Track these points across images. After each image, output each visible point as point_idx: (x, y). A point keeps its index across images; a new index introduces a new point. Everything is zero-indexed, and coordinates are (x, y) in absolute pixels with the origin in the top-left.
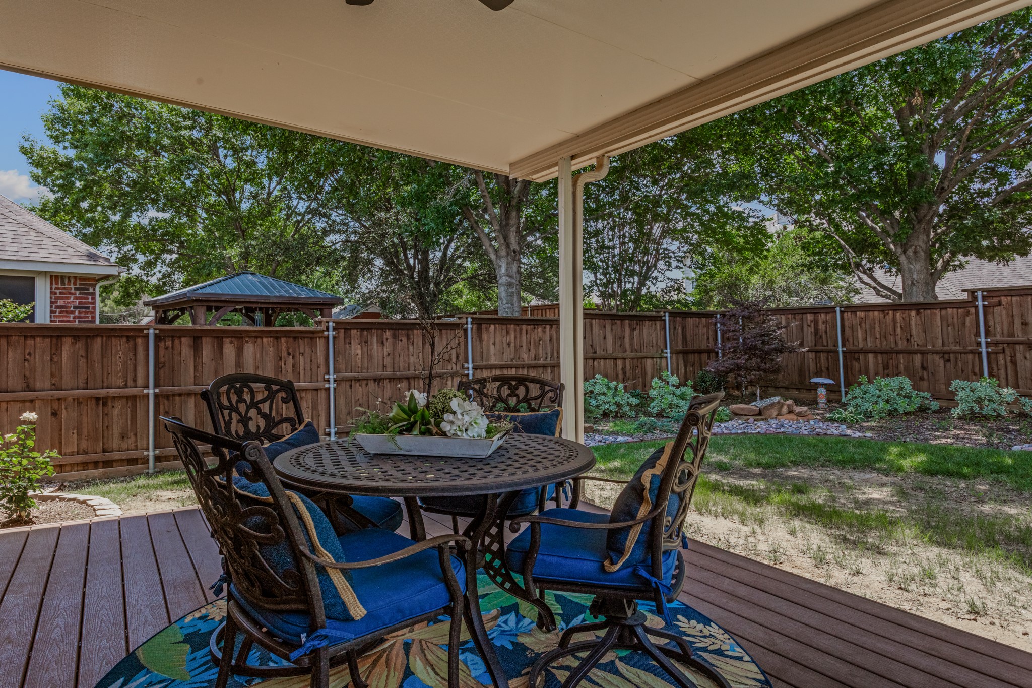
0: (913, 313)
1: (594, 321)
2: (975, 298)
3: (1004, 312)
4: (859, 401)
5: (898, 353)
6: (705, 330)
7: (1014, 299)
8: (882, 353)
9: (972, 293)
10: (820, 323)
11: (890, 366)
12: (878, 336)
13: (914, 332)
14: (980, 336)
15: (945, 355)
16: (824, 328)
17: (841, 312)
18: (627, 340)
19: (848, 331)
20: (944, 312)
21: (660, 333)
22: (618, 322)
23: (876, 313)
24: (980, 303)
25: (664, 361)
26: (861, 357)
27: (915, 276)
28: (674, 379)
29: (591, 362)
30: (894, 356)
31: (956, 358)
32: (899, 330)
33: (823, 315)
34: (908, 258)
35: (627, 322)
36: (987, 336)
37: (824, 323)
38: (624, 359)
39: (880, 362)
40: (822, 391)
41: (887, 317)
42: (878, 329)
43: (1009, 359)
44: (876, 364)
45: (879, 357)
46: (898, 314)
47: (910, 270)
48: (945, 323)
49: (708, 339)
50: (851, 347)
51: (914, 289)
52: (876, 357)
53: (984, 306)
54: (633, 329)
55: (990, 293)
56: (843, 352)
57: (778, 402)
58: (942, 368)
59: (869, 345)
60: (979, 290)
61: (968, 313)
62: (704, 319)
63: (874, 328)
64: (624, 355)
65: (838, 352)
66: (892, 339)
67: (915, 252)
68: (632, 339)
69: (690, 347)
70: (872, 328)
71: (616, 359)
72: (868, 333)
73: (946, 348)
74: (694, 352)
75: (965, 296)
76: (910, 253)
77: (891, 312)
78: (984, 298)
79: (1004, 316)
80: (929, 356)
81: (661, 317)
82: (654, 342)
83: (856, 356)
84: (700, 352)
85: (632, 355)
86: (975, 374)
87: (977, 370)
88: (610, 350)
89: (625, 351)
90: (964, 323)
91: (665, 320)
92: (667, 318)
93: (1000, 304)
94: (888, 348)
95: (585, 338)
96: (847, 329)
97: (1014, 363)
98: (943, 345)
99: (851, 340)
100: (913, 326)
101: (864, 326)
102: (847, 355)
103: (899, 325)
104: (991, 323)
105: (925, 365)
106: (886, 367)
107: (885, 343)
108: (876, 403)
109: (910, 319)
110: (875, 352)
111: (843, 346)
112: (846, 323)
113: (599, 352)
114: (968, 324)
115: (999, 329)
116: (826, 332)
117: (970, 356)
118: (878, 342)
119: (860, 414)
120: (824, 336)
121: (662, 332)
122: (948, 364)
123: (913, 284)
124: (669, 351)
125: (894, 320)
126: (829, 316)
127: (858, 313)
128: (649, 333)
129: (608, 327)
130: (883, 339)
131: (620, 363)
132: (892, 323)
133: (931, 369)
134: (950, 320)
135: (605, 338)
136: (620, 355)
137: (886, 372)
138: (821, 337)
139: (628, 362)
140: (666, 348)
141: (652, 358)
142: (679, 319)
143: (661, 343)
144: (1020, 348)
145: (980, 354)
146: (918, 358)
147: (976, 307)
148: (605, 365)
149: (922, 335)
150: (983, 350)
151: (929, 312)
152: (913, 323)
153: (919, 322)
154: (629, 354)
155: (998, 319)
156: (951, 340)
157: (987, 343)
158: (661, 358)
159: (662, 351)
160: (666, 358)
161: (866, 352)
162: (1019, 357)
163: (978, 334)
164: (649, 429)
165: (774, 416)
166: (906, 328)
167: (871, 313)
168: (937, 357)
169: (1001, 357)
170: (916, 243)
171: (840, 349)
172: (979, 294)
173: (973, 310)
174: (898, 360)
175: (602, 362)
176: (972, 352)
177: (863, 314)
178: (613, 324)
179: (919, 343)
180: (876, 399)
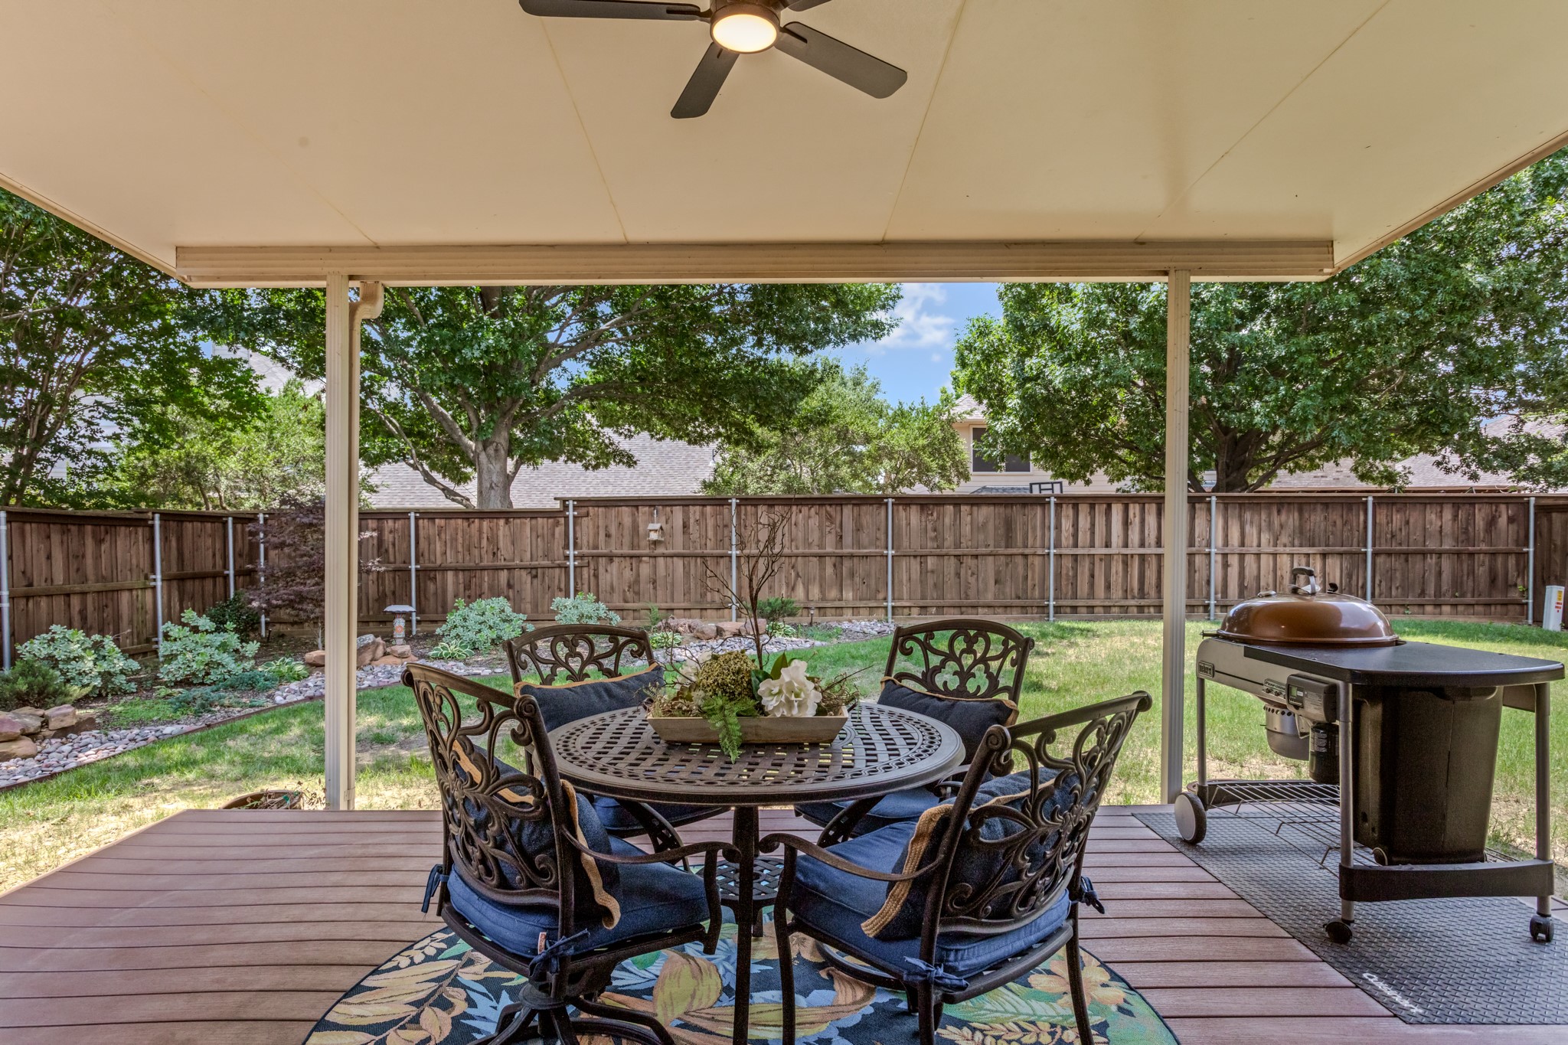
0: (502, 522)
1: (28, 527)
2: (566, 507)
3: (591, 523)
4: (460, 630)
5: (483, 569)
6: (209, 541)
7: (601, 509)
8: (463, 570)
9: (564, 501)
10: (386, 532)
11: (473, 587)
12: (460, 549)
13: (501, 545)
14: (568, 549)
15: (533, 571)
16: (391, 539)
17: (417, 519)
18: (89, 561)
19: (423, 544)
20: (534, 522)
21: (143, 548)
22: (74, 529)
23: (460, 521)
24: (571, 513)
25: (149, 594)
26: (439, 576)
27: (494, 479)
28: (205, 623)
29: (23, 602)
30: (478, 573)
31: (544, 574)
32: (484, 542)
33: (390, 522)
34: (488, 456)
35: (89, 528)
36: (575, 548)
37: (391, 532)
38: (84, 594)
39: (461, 581)
40: (400, 623)
41: (472, 526)
42: (460, 540)
43: (592, 572)
44: (456, 584)
45: (461, 574)
46: (485, 523)
47: (489, 471)
48: (534, 534)
49: (214, 555)
50: (428, 565)
51: (493, 492)
52: (457, 576)
53: (574, 517)
54: (99, 542)
55: (582, 503)
56: (417, 570)
57: (373, 643)
58: (529, 585)
59: (449, 560)
60: (570, 499)
61: (557, 524)
62: (209, 525)
63: (456, 540)
64: (85, 588)
65: (410, 570)
66: (476, 552)
67: (496, 450)
68: (97, 557)
69: (188, 570)
70: (454, 539)
71: (68, 595)
72: (448, 545)
73: (534, 563)
74: (194, 577)
75: (557, 505)
76: (491, 450)
77: (477, 521)
78: (575, 507)
79: (591, 527)
80: (517, 572)
81: (146, 520)
82: (134, 561)
83: (432, 575)
84: (202, 577)
85: (99, 586)
86: (561, 590)
87: (563, 586)
88: (59, 578)
89: (85, 580)
90: (553, 535)
91: (152, 527)
92: (157, 523)
93: (587, 515)
94: (472, 564)
95: (10, 558)
96: (422, 540)
97: (596, 576)
98: (531, 560)
99: (426, 555)
100: (501, 538)
101: (443, 536)
102: (421, 574)
103: (485, 536)
104: (579, 535)
105: (511, 582)
106: (467, 587)
107: (468, 558)
108: (480, 631)
109: (498, 529)
110: (456, 570)
111: (417, 562)
112: (422, 533)
113: (39, 584)
114: (557, 535)
115: (585, 542)
116: (394, 545)
117: (557, 571)
118: (460, 557)
119: (466, 647)
120: (391, 550)
121: (147, 546)
122: (535, 581)
123: (491, 487)
124: (159, 576)
125: (480, 531)
126: (399, 524)
127: (437, 521)
128: (126, 547)
129: (56, 538)
130: (467, 553)
131: (75, 601)
132: (477, 534)
133: (517, 587)
134: (540, 531)
135: (49, 557)
136: (78, 588)
137: (467, 593)
138: (387, 551)
139: (90, 598)
140: (153, 572)
141: (131, 590)
142: (173, 524)
143: (145, 564)
144: (602, 561)
145: (567, 568)
146: (504, 575)
147: (567, 518)
148: (51, 607)
149: (510, 548)
150: (571, 563)
151: (518, 521)
152: (501, 533)
153: (508, 533)
154: (93, 585)
155: (585, 528)
156: (540, 553)
157: (575, 556)
158: (144, 589)
159: (146, 578)
160: (154, 588)
161: (445, 570)
162: (601, 570)
163: (567, 547)
164: (203, 706)
165: (368, 662)
166: (493, 540)
167: (453, 521)
168: (524, 573)
169: (585, 570)
170: (497, 440)
171: (413, 567)
172: (571, 504)
173: (562, 520)
174: (482, 579)
175: (44, 602)
176: (560, 567)
177: (443, 521)
178: (63, 533)
179: (507, 558)
180: (478, 627)
